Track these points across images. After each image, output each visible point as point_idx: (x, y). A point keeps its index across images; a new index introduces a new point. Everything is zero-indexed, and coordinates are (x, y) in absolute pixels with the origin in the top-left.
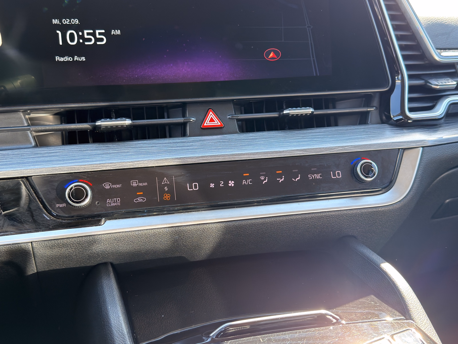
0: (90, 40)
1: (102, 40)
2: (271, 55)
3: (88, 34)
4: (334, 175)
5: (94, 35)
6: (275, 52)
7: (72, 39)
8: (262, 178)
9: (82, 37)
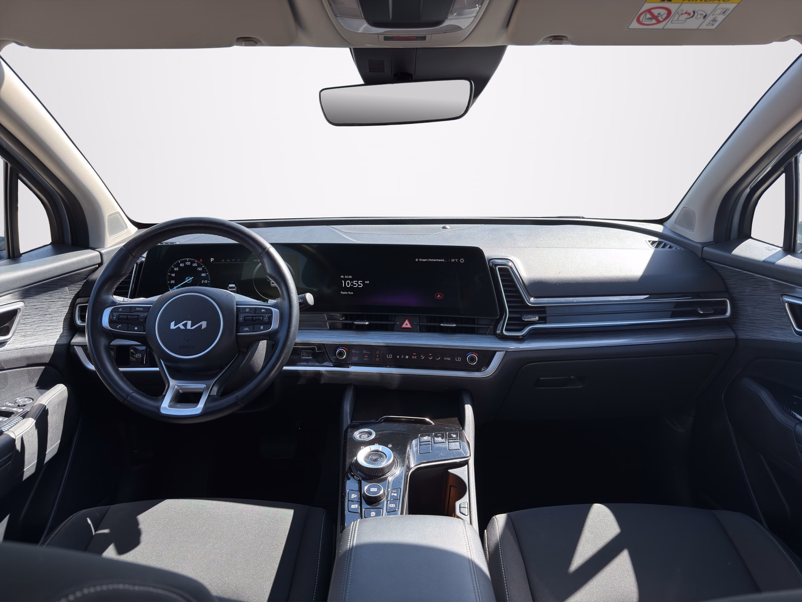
0: (356, 285)
1: (361, 285)
2: (439, 296)
3: (355, 282)
4: (457, 359)
5: (357, 283)
6: (440, 295)
7: (348, 284)
8: (422, 356)
9: (352, 284)
